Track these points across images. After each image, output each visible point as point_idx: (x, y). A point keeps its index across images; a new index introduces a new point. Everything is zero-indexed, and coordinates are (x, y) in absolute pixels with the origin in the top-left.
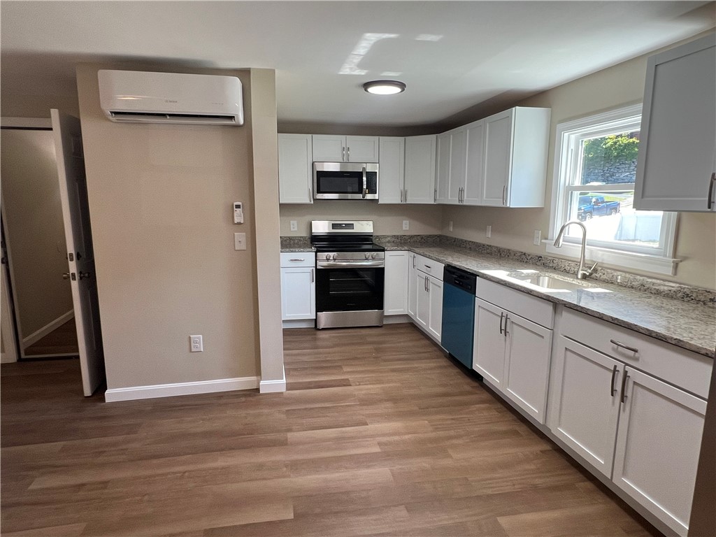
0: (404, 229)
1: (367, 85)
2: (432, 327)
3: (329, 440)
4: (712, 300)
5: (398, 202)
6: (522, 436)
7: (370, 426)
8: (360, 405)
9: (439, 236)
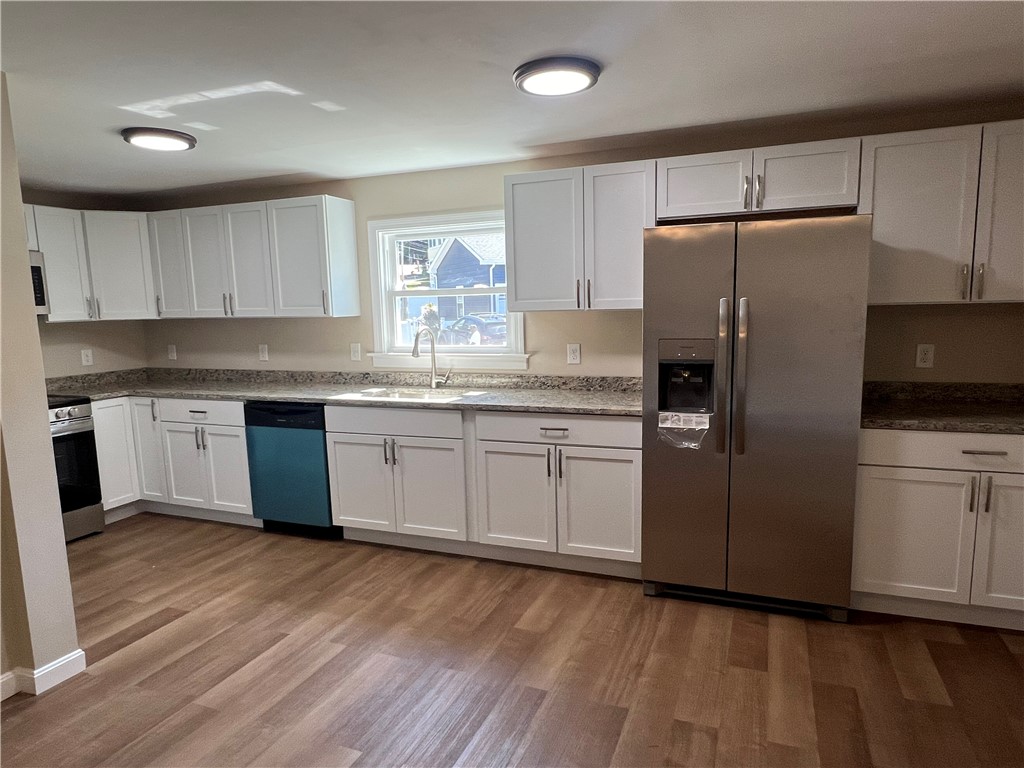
0: (84, 363)
1: (128, 133)
2: (219, 500)
3: (266, 673)
4: (564, 383)
5: (84, 317)
6: (444, 565)
7: (293, 634)
8: (241, 622)
9: (146, 371)
